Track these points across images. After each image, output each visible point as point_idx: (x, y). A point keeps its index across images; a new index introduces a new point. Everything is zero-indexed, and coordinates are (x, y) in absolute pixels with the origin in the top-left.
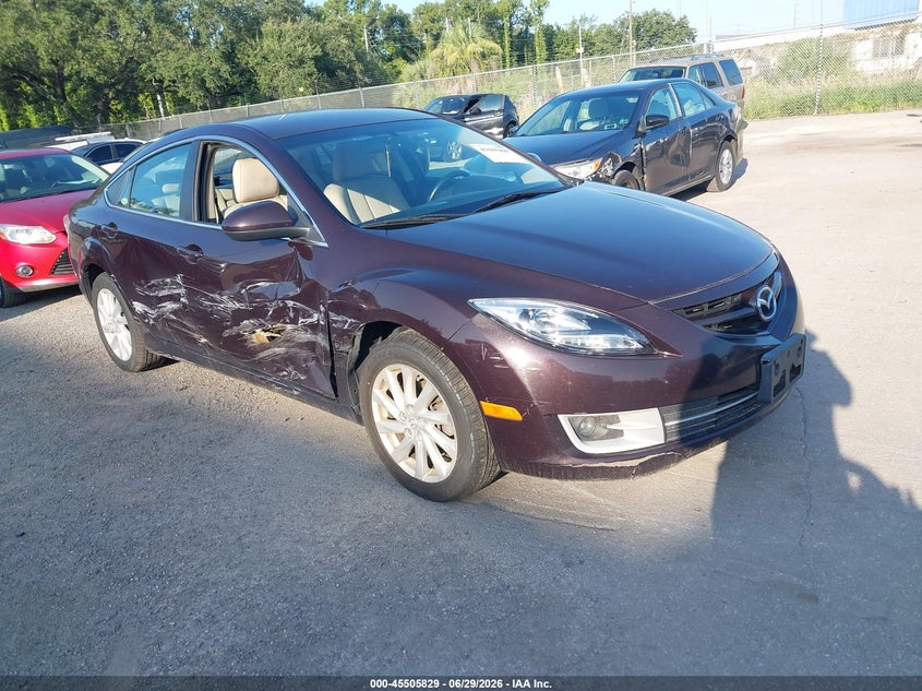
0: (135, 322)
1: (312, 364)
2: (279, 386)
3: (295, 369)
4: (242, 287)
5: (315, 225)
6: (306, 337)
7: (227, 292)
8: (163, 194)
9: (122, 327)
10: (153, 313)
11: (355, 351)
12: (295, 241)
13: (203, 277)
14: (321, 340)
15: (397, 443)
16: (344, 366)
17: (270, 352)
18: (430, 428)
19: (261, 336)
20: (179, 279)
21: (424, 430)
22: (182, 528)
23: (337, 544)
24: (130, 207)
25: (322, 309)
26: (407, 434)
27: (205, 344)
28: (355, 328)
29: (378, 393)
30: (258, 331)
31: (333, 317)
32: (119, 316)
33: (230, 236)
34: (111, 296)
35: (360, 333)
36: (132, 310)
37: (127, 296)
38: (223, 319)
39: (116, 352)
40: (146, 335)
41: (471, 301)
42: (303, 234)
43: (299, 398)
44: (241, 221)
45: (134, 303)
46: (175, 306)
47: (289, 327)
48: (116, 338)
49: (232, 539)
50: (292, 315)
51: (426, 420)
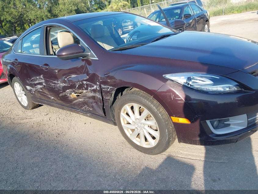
0: (28, 93)
1: (94, 104)
2: (82, 113)
3: (88, 106)
4: (65, 78)
5: (92, 52)
6: (92, 94)
7: (60, 80)
8: (33, 48)
9: (23, 95)
10: (34, 89)
11: (112, 99)
12: (85, 58)
13: (50, 76)
14: (98, 95)
15: (131, 132)
16: (108, 105)
17: (77, 101)
18: (146, 127)
19: (74, 95)
20: (42, 76)
21: (144, 128)
22: (52, 173)
23: (115, 176)
24: (22, 53)
25: (98, 83)
26: (136, 130)
27: (53, 99)
28: (112, 90)
29: (123, 114)
30: (73, 93)
31: (103, 86)
32: (22, 91)
33: (60, 58)
34: (19, 85)
35: (114, 92)
36: (26, 89)
37: (24, 84)
38: (59, 90)
39: (22, 103)
40: (32, 97)
41: (164, 75)
42: (88, 55)
43: (90, 117)
44: (63, 52)
45: (26, 86)
46: (41, 86)
47: (84, 91)
48: (22, 99)
49: (73, 176)
50: (85, 87)
51: (144, 124)
